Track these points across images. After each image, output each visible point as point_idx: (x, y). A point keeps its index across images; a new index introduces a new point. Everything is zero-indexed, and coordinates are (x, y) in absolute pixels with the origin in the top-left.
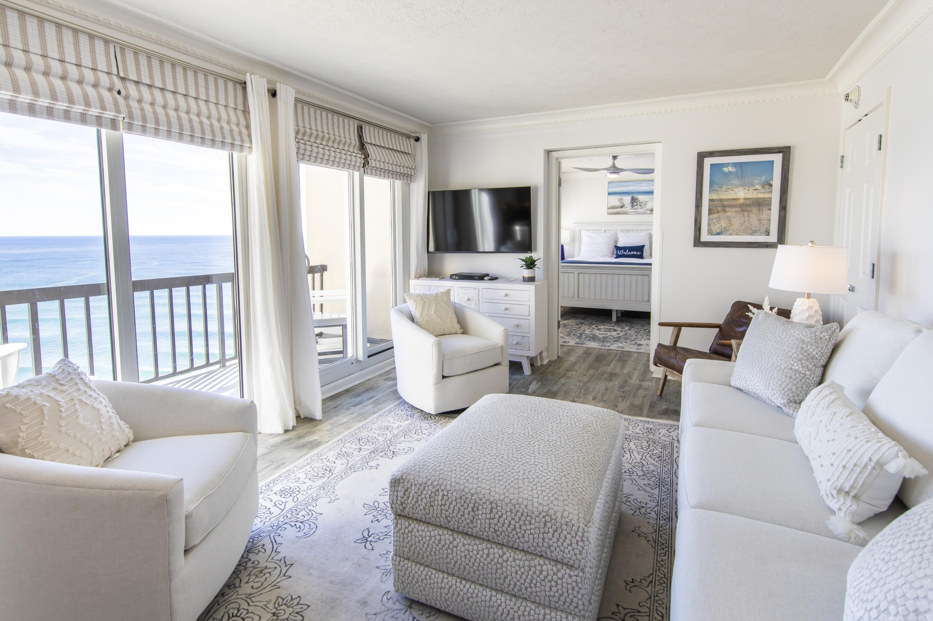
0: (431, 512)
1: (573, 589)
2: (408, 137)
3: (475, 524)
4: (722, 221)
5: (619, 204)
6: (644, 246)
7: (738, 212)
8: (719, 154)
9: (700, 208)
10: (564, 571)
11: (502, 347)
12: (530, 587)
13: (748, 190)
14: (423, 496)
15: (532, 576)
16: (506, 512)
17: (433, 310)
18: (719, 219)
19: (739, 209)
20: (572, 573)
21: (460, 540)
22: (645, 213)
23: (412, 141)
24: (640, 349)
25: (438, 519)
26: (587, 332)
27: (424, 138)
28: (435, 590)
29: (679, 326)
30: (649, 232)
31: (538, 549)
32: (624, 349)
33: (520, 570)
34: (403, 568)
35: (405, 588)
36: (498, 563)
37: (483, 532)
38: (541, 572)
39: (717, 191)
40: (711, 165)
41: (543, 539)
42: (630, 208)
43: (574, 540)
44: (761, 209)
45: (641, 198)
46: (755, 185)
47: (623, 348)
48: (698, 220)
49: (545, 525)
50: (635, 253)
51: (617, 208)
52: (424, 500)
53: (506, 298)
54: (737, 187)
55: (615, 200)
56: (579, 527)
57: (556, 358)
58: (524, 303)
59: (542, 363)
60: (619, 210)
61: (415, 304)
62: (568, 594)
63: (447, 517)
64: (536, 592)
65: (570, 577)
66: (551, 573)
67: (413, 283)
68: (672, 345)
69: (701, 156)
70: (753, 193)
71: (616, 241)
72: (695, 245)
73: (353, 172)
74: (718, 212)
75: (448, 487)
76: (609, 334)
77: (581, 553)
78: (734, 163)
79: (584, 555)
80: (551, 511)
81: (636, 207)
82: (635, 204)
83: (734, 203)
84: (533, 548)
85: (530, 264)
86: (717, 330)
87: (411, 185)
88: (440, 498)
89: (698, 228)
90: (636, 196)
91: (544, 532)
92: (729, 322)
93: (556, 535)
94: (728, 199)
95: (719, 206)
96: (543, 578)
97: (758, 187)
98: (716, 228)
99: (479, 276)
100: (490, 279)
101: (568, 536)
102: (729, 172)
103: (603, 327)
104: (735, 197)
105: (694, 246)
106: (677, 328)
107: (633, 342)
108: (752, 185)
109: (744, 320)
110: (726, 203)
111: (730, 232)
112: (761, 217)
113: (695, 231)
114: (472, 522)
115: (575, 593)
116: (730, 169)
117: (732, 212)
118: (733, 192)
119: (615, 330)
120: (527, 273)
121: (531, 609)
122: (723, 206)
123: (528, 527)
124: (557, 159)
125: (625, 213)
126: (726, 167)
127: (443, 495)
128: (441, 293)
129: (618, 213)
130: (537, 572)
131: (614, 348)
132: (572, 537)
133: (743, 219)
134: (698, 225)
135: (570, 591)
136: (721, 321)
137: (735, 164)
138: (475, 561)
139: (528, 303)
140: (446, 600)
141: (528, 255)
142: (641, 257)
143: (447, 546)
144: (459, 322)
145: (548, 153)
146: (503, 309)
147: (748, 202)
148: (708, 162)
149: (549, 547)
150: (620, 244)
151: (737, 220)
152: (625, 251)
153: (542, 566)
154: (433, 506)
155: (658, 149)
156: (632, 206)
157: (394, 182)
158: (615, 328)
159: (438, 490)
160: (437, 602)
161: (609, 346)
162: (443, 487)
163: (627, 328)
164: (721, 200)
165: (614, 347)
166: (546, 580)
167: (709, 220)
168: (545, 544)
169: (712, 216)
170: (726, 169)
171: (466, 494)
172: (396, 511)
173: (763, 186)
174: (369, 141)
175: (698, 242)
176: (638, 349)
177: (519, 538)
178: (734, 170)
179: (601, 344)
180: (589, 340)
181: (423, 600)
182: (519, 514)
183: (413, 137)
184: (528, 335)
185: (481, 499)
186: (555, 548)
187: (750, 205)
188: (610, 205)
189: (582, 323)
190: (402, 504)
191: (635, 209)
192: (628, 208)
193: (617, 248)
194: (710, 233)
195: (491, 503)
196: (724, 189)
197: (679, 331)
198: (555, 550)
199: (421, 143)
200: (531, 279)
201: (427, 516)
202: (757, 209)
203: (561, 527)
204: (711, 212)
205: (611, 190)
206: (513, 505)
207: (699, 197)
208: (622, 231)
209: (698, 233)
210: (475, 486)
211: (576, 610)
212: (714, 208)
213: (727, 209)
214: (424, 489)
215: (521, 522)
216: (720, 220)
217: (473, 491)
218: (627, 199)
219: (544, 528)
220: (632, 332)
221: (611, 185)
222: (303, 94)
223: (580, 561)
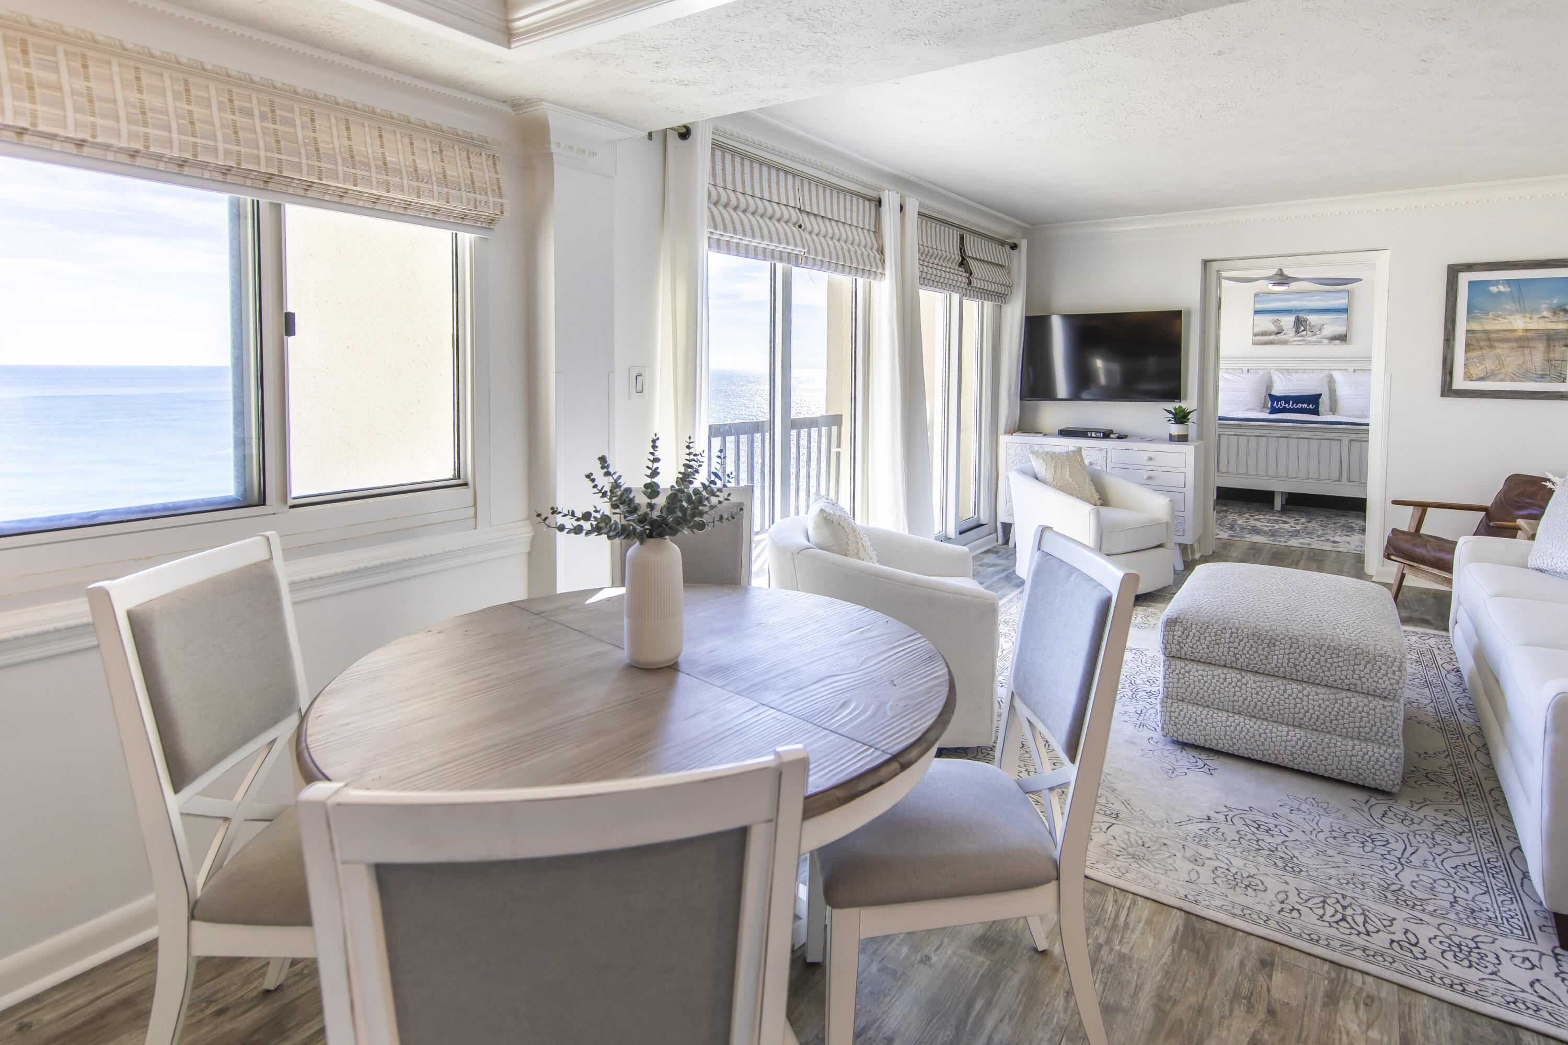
0: (1216, 650)
1: (1387, 719)
2: (1002, 243)
3: (1269, 660)
4: (1487, 361)
5: (1273, 328)
6: (1320, 395)
7: (1514, 348)
8: (1482, 267)
9: (1452, 342)
10: (1377, 703)
11: (1167, 523)
12: (1336, 719)
13: (1531, 318)
14: (1207, 634)
15: (1339, 709)
16: (1310, 646)
17: (1068, 473)
18: (1482, 359)
19: (1515, 345)
20: (1386, 704)
21: (1249, 678)
22: (1319, 343)
23: (1008, 248)
24: (1338, 547)
25: (1223, 658)
26: (1240, 522)
27: (1024, 244)
28: (1218, 729)
29: (1423, 507)
30: (1327, 372)
31: (1347, 681)
32: (1312, 547)
33: (1324, 703)
34: (1177, 709)
35: (1178, 729)
36: (1297, 697)
37: (1279, 668)
38: (1350, 704)
39: (1479, 318)
40: (1470, 282)
41: (1353, 671)
42: (1293, 334)
43: (1390, 670)
44: (1551, 345)
45: (1312, 319)
46: (1543, 312)
47: (1309, 544)
48: (1449, 360)
49: (1356, 657)
50: (1305, 406)
51: (1270, 334)
52: (1208, 638)
53: (1150, 463)
54: (1511, 313)
55: (1266, 323)
56: (1396, 658)
57: (1211, 553)
58: (1178, 470)
59: (1194, 558)
60: (1273, 337)
61: (1044, 464)
62: (1382, 725)
63: (1235, 654)
64: (1344, 724)
65: (1384, 707)
66: (1361, 704)
67: (1004, 439)
68: (1412, 530)
69: (1454, 272)
70: (1538, 322)
71: (1269, 387)
72: (1443, 394)
73: (950, 294)
74: (1481, 348)
75: (1237, 625)
76: (1277, 526)
77: (1398, 683)
78: (1507, 280)
79: (1401, 685)
80: (1361, 645)
81: (1304, 333)
82: (1302, 328)
83: (1508, 335)
84: (1339, 682)
85: (1181, 417)
86: (1482, 514)
87: (1004, 308)
88: (1228, 635)
89: (1448, 371)
90: (1303, 316)
91: (1355, 664)
92: (1502, 503)
93: (1369, 666)
94: (1497, 331)
95: (1483, 340)
96: (1352, 710)
97: (1546, 314)
98: (1476, 371)
99: (1104, 433)
100: (1118, 438)
101: (1383, 667)
102: (1500, 292)
103: (1262, 517)
104: (1510, 327)
105: (1442, 396)
106: (1420, 509)
107: (1323, 538)
108: (1534, 311)
109: (1528, 500)
110: (1494, 336)
111: (1501, 376)
112: (1552, 356)
113: (1444, 374)
114: (1267, 658)
115: (1389, 723)
116: (1501, 288)
117: (1503, 348)
118: (1505, 321)
119: (1285, 522)
120: (1176, 429)
121: (1337, 741)
122: (1489, 340)
123: (1335, 660)
124: (1218, 271)
125: (1285, 343)
126: (1494, 285)
127: (1232, 633)
128: (1072, 451)
129: (1272, 343)
130: (1345, 704)
131: (1295, 545)
132: (1388, 667)
133: (1521, 359)
134: (1448, 366)
135: (1384, 721)
136: (1488, 502)
137: (1508, 282)
138: (1269, 697)
139: (1183, 470)
140: (1232, 738)
141: (1177, 405)
142: (1316, 412)
143: (1233, 684)
144: (1097, 491)
145: (1206, 263)
146: (1145, 477)
147: (1529, 334)
148: (1464, 279)
149: (1360, 679)
150: (1278, 391)
151: (1513, 359)
152: (1287, 402)
153: (1350, 698)
154: (1218, 644)
155: (1383, 259)
156: (1297, 332)
157: (983, 304)
158: (1287, 520)
159: (1225, 628)
160: (1220, 741)
161: (1285, 542)
162: (1231, 625)
163: (1303, 520)
164: (1486, 332)
165: (1293, 542)
166: (1356, 711)
167: (1467, 359)
168: (1355, 676)
169: (1470, 354)
170: (1494, 289)
171: (1260, 630)
172: (1170, 652)
173: (1555, 313)
174: (970, 255)
175: (1448, 390)
176: (1333, 547)
177: (1324, 672)
178: (1509, 290)
179: (1271, 539)
180: (1250, 533)
181: (1201, 743)
182: (1324, 648)
183: (1008, 244)
184: (1182, 514)
185: (1278, 636)
186: (1368, 680)
187: (1533, 339)
188: (1257, 330)
189: (1226, 511)
190: (1179, 643)
191: (1302, 336)
192: (1290, 334)
193: (1273, 398)
194: (1468, 377)
195: (1290, 639)
196: (1490, 316)
197: (1424, 513)
198: (1368, 681)
199: (1020, 250)
200: (1183, 439)
201: (1210, 655)
202: (1545, 344)
203: (1375, 659)
204: (1469, 347)
205: (1259, 306)
206: (1316, 640)
207: (1450, 327)
208: (1280, 370)
209: (1448, 377)
210: (1268, 624)
211: (1391, 740)
212: (1475, 343)
213: (1497, 344)
214: (1208, 628)
215: (1327, 656)
216: (1484, 360)
217: (1267, 628)
218: (1288, 321)
219: (1354, 660)
220: (1314, 525)
221: (1258, 298)
222: (927, 207)
223: (1396, 690)
